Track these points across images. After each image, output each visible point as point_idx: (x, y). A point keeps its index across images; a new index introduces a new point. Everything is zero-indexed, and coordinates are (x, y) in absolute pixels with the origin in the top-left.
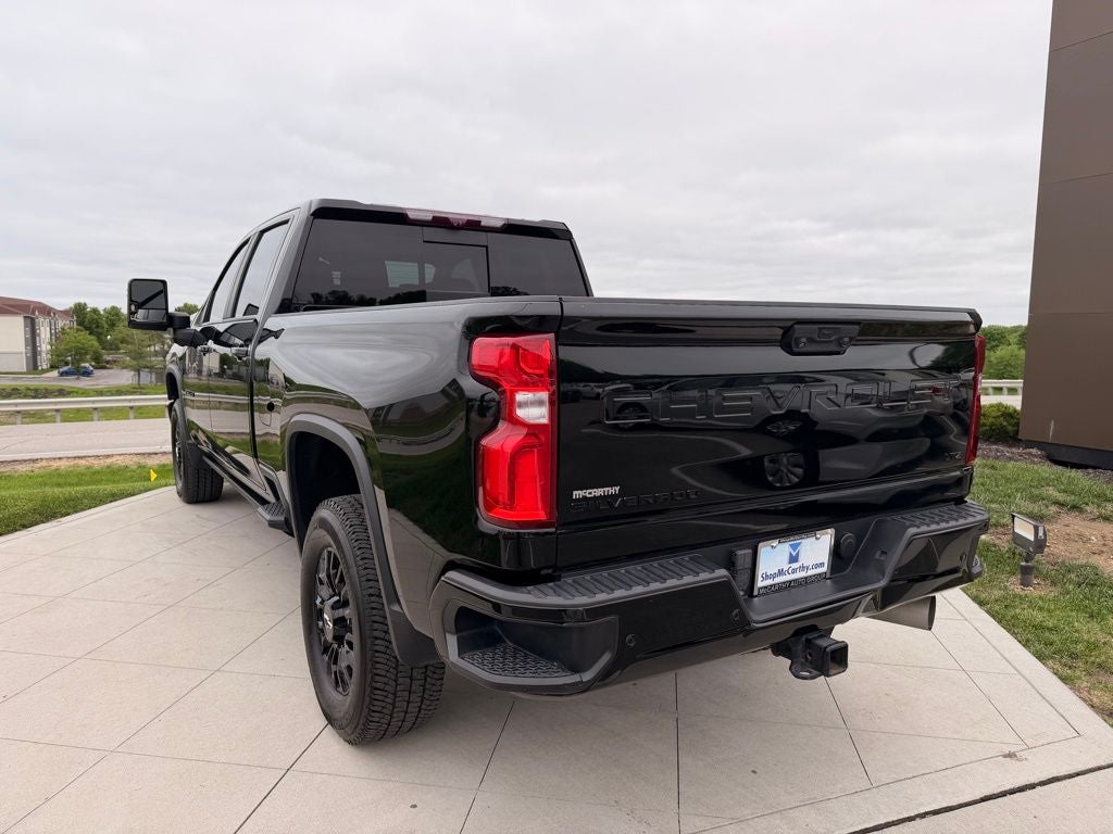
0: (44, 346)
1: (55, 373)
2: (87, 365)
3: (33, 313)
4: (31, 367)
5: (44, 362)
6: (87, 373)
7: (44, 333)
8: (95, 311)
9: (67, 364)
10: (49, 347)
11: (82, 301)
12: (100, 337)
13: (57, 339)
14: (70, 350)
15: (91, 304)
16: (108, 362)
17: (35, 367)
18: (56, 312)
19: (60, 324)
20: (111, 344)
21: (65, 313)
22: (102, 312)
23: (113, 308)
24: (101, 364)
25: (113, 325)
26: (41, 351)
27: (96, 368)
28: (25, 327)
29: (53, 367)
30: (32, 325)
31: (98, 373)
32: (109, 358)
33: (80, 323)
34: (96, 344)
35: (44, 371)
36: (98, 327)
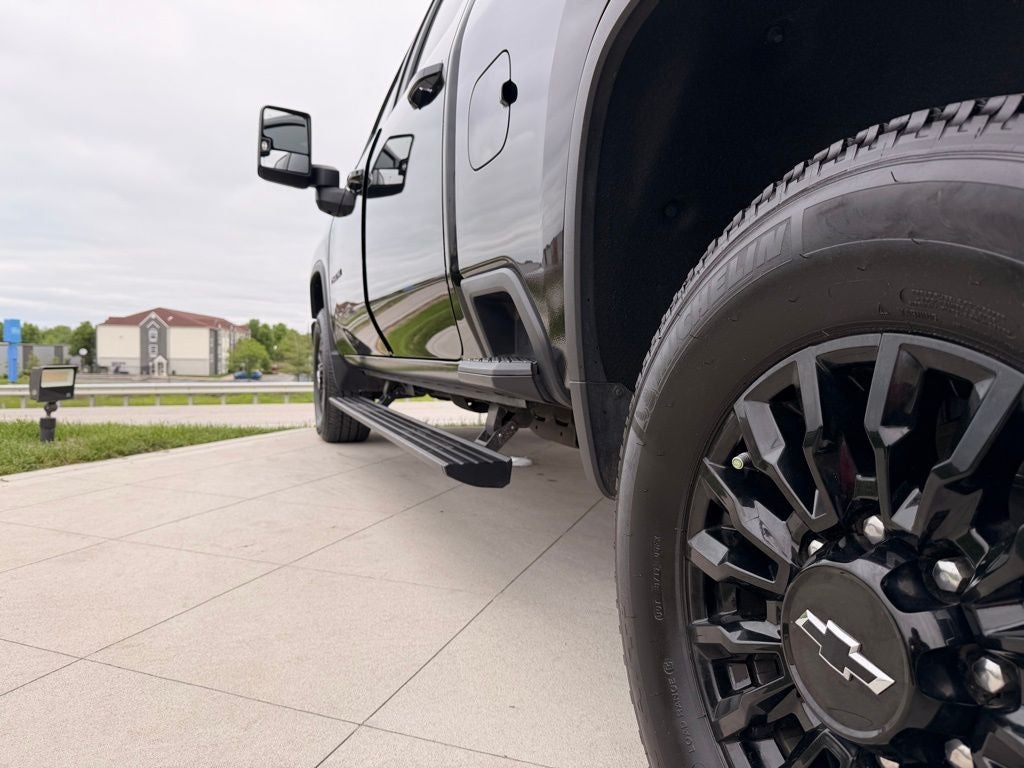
0: (224, 355)
1: (231, 377)
2: (257, 371)
3: (217, 326)
4: (213, 370)
5: (223, 369)
6: (256, 378)
7: (225, 343)
8: (266, 326)
9: (241, 369)
10: (228, 355)
11: (256, 318)
12: (268, 348)
13: (234, 347)
14: (244, 358)
15: (262, 321)
16: (274, 369)
17: (216, 371)
18: (234, 326)
19: (238, 336)
20: (277, 355)
21: (243, 328)
22: (271, 328)
23: (281, 325)
24: (268, 371)
25: (279, 338)
26: (221, 359)
27: (264, 373)
28: (211, 336)
29: (230, 372)
30: (215, 336)
31: (265, 377)
32: (275, 366)
33: (254, 336)
34: (265, 353)
35: (222, 375)
36: (267, 339)
